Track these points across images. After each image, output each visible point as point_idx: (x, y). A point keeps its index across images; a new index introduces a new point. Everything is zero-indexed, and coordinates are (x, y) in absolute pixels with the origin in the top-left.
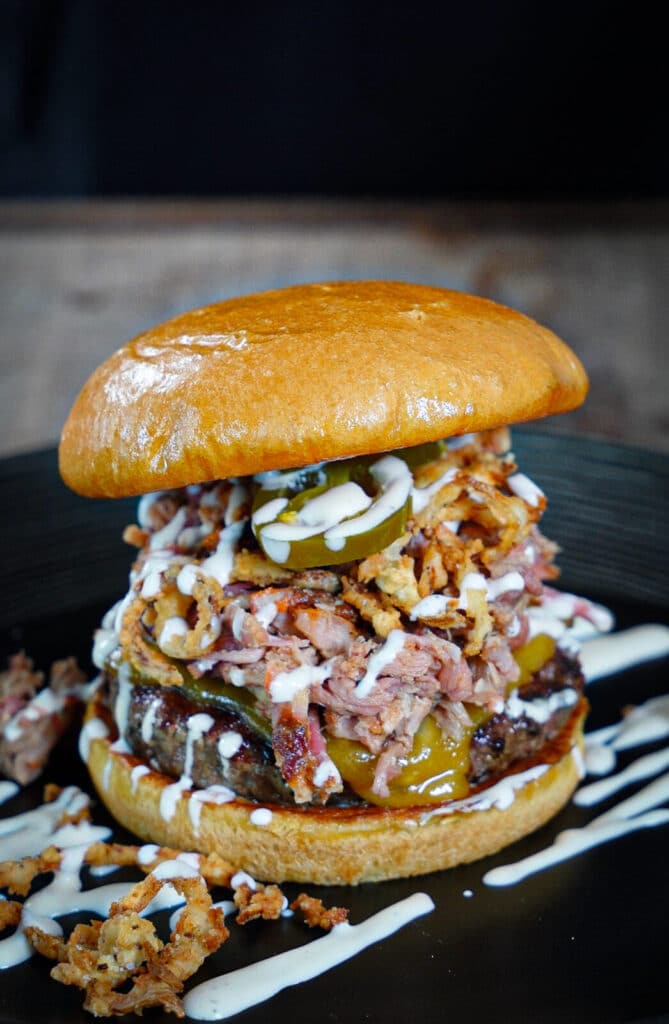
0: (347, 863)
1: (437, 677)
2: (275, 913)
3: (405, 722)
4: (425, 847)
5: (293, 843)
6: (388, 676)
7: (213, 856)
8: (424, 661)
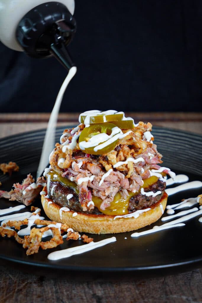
0: (96, 228)
1: (120, 182)
2: (76, 238)
3: (111, 193)
4: (116, 226)
5: (83, 222)
6: (107, 181)
7: (65, 224)
8: (116, 178)
